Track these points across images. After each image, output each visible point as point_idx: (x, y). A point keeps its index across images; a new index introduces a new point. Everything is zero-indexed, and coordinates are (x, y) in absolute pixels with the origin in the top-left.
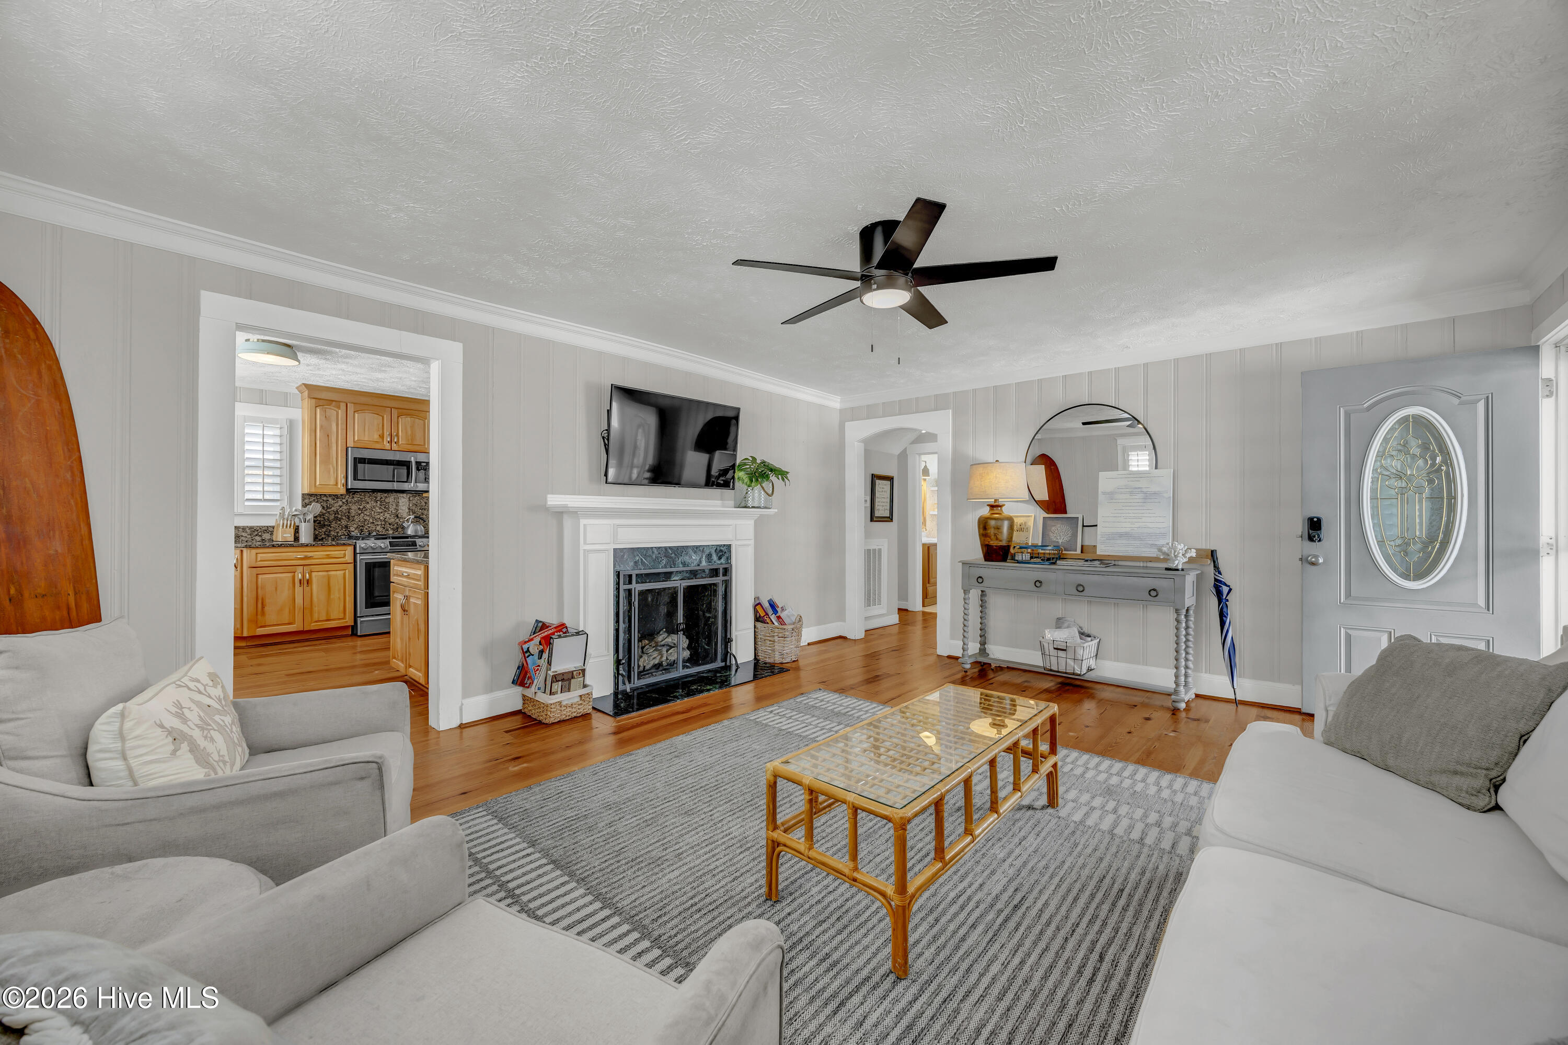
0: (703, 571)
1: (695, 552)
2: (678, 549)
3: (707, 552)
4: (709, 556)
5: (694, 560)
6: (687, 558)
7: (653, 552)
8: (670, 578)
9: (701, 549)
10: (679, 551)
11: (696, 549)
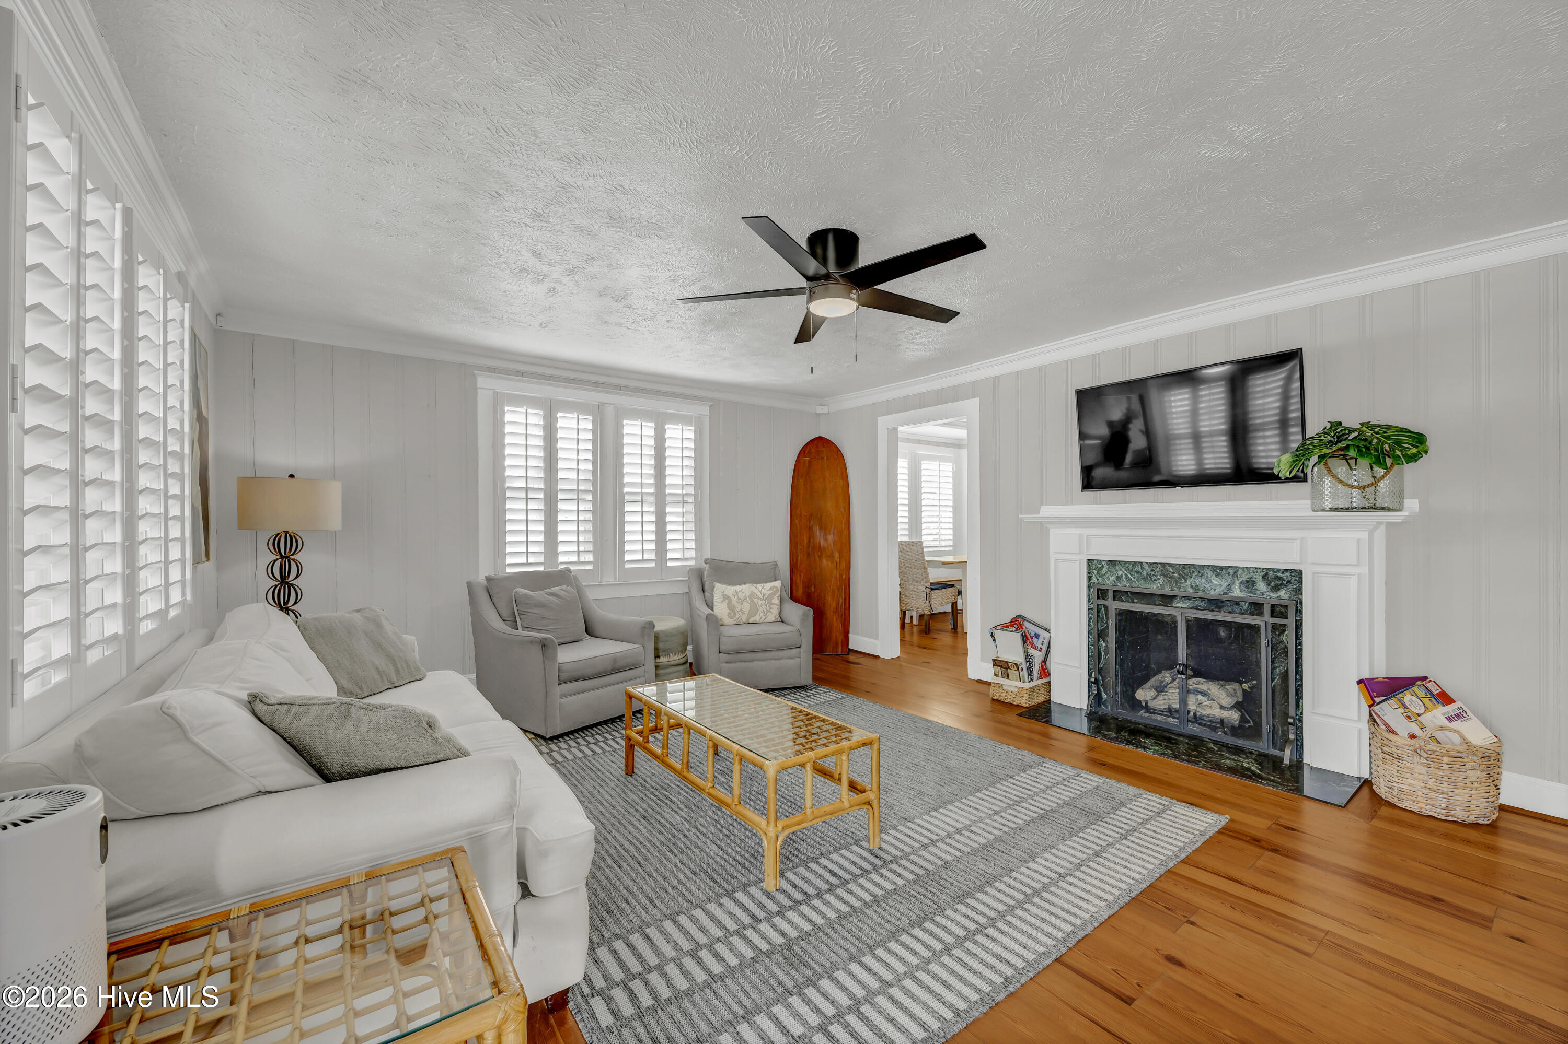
0: (1237, 603)
1: (1217, 575)
2: (1184, 568)
3: (1245, 577)
4: (1250, 584)
5: (1216, 587)
6: (1203, 581)
7: (1143, 568)
8: (1171, 602)
9: (1231, 572)
10: (1185, 570)
11: (1219, 570)
